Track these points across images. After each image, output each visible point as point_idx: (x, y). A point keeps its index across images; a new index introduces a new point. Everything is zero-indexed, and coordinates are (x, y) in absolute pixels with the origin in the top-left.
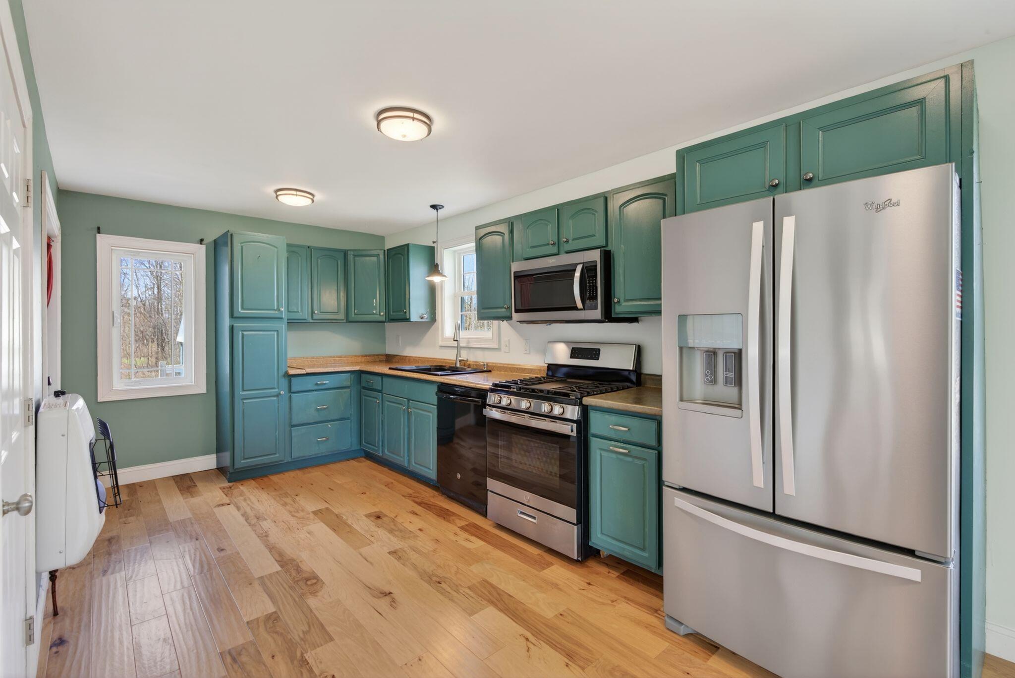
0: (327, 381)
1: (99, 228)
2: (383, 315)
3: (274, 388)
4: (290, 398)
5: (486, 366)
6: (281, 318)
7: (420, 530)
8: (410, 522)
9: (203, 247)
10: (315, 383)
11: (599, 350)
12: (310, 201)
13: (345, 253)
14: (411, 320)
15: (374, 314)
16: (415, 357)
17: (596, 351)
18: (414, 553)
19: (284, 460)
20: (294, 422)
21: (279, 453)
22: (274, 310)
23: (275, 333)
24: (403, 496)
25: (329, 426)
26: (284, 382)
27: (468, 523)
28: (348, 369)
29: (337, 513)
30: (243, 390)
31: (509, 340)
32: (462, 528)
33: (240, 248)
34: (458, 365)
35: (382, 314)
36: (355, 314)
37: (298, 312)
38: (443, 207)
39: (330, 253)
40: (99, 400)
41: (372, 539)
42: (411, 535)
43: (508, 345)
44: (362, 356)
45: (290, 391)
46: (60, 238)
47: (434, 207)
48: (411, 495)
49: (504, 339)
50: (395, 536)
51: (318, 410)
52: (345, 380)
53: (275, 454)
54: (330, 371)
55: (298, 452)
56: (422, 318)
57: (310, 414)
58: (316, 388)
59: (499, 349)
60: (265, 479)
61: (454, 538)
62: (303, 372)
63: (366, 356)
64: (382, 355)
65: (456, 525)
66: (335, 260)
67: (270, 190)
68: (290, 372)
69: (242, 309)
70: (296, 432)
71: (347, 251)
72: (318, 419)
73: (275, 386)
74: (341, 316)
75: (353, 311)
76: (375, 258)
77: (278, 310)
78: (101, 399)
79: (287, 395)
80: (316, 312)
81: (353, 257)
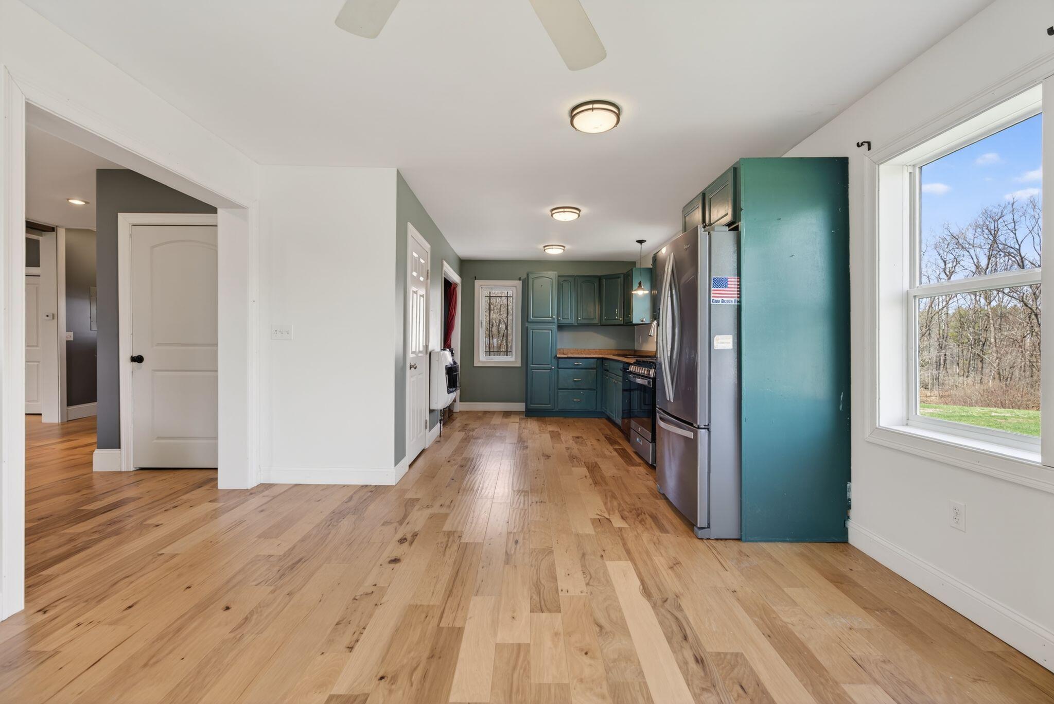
0: (581, 363)
1: (475, 277)
3: (549, 365)
4: (558, 371)
6: (554, 322)
9: (521, 281)
10: (573, 363)
12: (563, 251)
13: (600, 278)
14: (634, 322)
15: (616, 319)
19: (553, 409)
20: (560, 386)
21: (551, 404)
22: (550, 317)
23: (550, 331)
24: (603, 434)
25: (582, 392)
26: (554, 361)
28: (594, 356)
30: (532, 364)
33: (532, 281)
35: (621, 319)
36: (605, 320)
37: (569, 319)
38: (645, 241)
39: (588, 279)
44: (616, 350)
45: (558, 367)
46: (461, 285)
47: (639, 242)
51: (575, 381)
52: (593, 363)
53: (548, 404)
54: (582, 356)
55: (561, 406)
56: (642, 321)
57: (570, 383)
58: (574, 367)
60: (543, 418)
62: (565, 356)
63: (619, 350)
64: (632, 350)
66: (592, 283)
67: (541, 247)
68: (558, 356)
69: (533, 317)
70: (561, 393)
71: (601, 276)
72: (574, 387)
73: (550, 363)
74: (596, 321)
75: (604, 318)
76: (619, 280)
77: (552, 317)
78: (475, 365)
79: (556, 369)
80: (579, 319)
81: (604, 280)
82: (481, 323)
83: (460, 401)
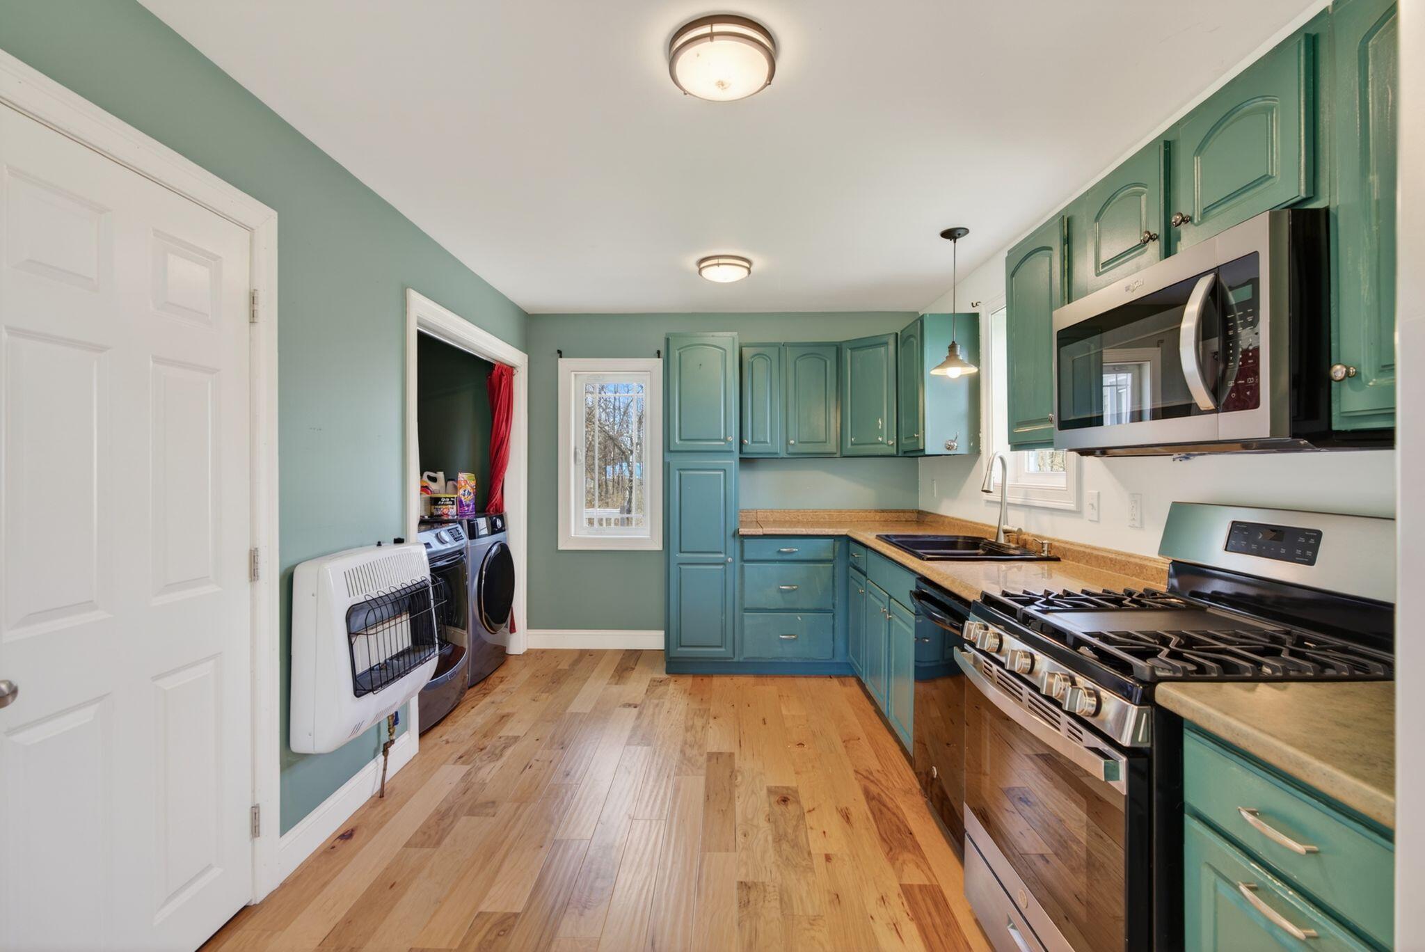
0: (796, 548)
1: (560, 352)
2: (893, 444)
3: (720, 553)
4: (742, 567)
5: (1046, 548)
6: (731, 452)
7: (828, 858)
8: (824, 832)
9: (661, 359)
10: (778, 549)
11: (1318, 535)
12: (746, 271)
13: (838, 348)
14: (928, 452)
15: (877, 443)
16: (953, 518)
17: (1308, 538)
18: (778, 906)
19: (732, 658)
20: (748, 604)
21: (725, 648)
22: (720, 440)
23: (722, 473)
24: (856, 772)
25: (799, 618)
26: (733, 545)
27: (927, 883)
28: (829, 531)
29: (736, 767)
30: (681, 552)
31: (1099, 493)
32: (907, 891)
33: (677, 355)
34: (1002, 540)
35: (891, 442)
36: (852, 444)
37: (767, 442)
38: (967, 231)
39: (813, 350)
40: (559, 549)
41: (740, 838)
42: (804, 863)
43: (1096, 505)
44: (876, 511)
45: (743, 560)
47: (950, 234)
48: (871, 773)
49: (1089, 492)
50: (779, 852)
51: (782, 591)
52: (823, 549)
53: (720, 647)
54: (799, 533)
55: (751, 651)
56: (948, 449)
57: (770, 597)
58: (779, 557)
59: (1078, 512)
60: (706, 680)
61: (872, 905)
62: (760, 532)
63: (883, 511)
64: (912, 511)
65: (900, 878)
66: (822, 359)
67: (691, 262)
68: (743, 531)
69: (681, 439)
70: (750, 619)
71: (841, 343)
72: (782, 606)
73: (723, 550)
74: (832, 447)
75: (850, 440)
76: (883, 349)
77: (725, 440)
78: (561, 547)
79: (738, 564)
80: (792, 442)
81: (849, 351)
82: (575, 453)
83: (529, 627)
